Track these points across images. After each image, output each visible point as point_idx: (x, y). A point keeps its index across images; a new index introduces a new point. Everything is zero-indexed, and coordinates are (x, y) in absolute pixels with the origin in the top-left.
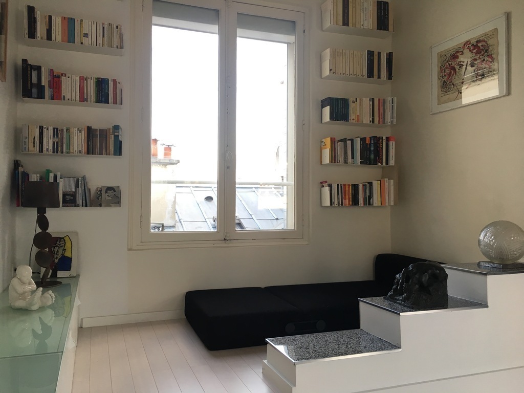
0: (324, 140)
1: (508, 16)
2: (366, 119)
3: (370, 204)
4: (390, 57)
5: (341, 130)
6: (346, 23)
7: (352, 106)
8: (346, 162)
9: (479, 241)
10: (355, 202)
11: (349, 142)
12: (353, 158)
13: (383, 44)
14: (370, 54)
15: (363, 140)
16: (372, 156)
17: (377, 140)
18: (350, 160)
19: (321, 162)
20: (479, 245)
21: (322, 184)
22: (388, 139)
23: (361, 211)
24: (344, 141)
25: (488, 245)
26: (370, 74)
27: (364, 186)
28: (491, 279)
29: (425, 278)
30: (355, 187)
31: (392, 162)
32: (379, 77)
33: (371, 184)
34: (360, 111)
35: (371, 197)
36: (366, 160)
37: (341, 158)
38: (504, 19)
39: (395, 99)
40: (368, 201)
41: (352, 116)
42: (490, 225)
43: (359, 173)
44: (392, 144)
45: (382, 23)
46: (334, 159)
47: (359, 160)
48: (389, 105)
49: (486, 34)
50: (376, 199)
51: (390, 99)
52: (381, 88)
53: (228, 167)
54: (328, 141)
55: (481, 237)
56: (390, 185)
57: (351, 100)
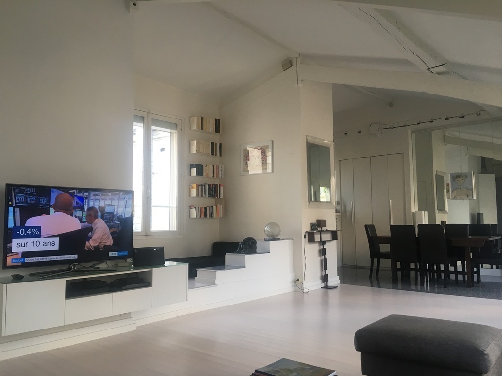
0: (192, 185)
1: (272, 142)
2: (211, 175)
3: (212, 217)
4: (220, 145)
5: (201, 180)
6: (202, 129)
7: (205, 168)
8: (202, 196)
9: (265, 230)
10: (206, 216)
11: (204, 186)
12: (205, 194)
13: (216, 138)
14: (212, 144)
15: (209, 185)
16: (213, 193)
17: (215, 185)
18: (204, 195)
19: (190, 196)
20: (265, 231)
21: (190, 207)
22: (220, 185)
23: (208, 220)
24: (201, 185)
25: (268, 231)
26: (212, 154)
27: (209, 208)
28: (271, 243)
29: (250, 243)
30: (206, 208)
31: (221, 197)
32: (216, 155)
33: (212, 207)
34: (208, 171)
35: (212, 213)
36: (211, 196)
37: (200, 194)
38: (271, 142)
39: (223, 166)
40: (211, 216)
41: (205, 173)
42: (268, 224)
43: (207, 201)
44: (221, 188)
45: (217, 130)
46: (197, 195)
47: (208, 195)
48: (220, 169)
49: (264, 146)
50: (215, 215)
51: (220, 166)
52: (216, 159)
53: (148, 198)
54: (195, 186)
55: (266, 229)
56: (221, 207)
57: (204, 166)
